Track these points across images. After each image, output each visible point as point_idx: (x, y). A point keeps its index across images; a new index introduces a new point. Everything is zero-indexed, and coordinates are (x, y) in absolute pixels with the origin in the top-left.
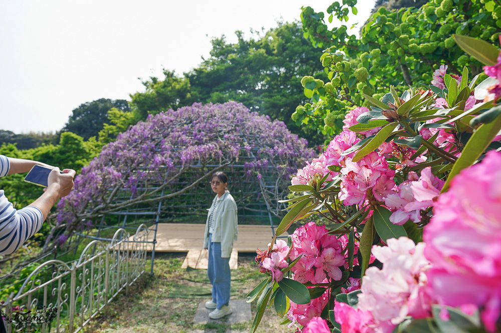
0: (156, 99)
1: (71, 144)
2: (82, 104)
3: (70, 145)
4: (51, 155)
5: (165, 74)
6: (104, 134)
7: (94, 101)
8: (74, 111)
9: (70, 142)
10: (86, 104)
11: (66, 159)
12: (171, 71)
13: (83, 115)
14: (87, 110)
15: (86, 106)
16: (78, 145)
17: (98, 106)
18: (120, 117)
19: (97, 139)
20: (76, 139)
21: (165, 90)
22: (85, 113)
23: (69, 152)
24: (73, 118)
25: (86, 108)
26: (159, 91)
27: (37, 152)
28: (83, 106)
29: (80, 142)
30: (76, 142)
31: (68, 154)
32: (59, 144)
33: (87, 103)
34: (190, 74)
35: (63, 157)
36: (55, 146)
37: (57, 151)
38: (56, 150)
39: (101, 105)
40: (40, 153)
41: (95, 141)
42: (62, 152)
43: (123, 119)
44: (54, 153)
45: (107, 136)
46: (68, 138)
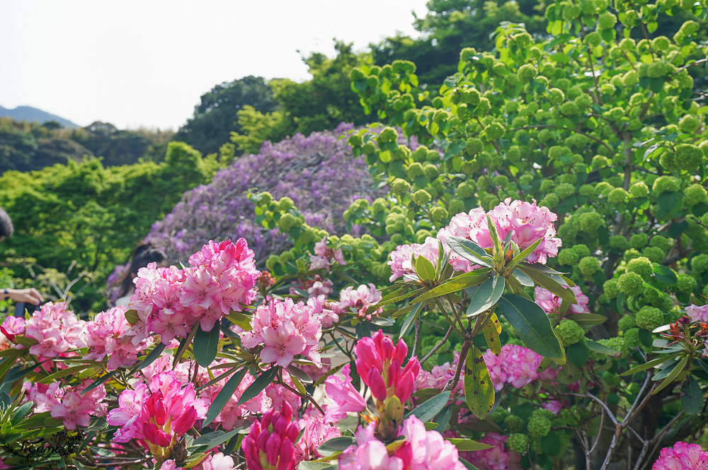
0: (314, 94)
1: (182, 161)
2: (216, 86)
3: (180, 165)
4: (150, 179)
5: (336, 47)
6: (228, 151)
7: (236, 81)
8: (203, 98)
9: (181, 158)
10: (223, 86)
11: (171, 188)
12: (347, 44)
13: (216, 105)
14: (222, 97)
15: (222, 88)
16: (193, 164)
17: (240, 89)
18: (256, 123)
19: (218, 159)
20: (191, 155)
21: (328, 80)
22: (220, 101)
23: (176, 176)
24: (200, 109)
25: (222, 92)
26: (318, 82)
27: (131, 172)
28: (218, 88)
29: (196, 159)
30: (191, 159)
31: (175, 180)
32: (164, 161)
33: (224, 83)
34: (382, 48)
35: (167, 184)
36: (157, 164)
37: (160, 174)
38: (158, 171)
39: (246, 89)
40: (135, 174)
41: (215, 162)
42: (166, 176)
43: (261, 125)
44: (154, 177)
45: (233, 154)
46: (177, 152)
